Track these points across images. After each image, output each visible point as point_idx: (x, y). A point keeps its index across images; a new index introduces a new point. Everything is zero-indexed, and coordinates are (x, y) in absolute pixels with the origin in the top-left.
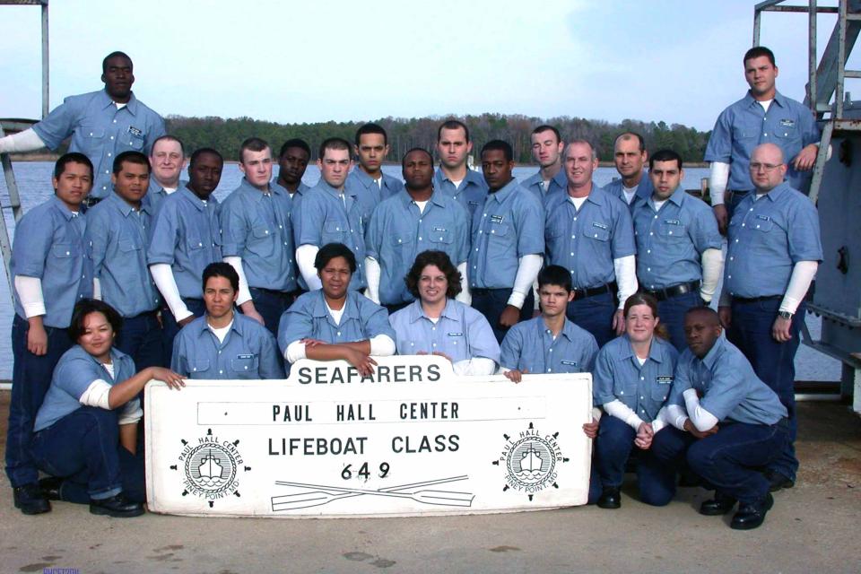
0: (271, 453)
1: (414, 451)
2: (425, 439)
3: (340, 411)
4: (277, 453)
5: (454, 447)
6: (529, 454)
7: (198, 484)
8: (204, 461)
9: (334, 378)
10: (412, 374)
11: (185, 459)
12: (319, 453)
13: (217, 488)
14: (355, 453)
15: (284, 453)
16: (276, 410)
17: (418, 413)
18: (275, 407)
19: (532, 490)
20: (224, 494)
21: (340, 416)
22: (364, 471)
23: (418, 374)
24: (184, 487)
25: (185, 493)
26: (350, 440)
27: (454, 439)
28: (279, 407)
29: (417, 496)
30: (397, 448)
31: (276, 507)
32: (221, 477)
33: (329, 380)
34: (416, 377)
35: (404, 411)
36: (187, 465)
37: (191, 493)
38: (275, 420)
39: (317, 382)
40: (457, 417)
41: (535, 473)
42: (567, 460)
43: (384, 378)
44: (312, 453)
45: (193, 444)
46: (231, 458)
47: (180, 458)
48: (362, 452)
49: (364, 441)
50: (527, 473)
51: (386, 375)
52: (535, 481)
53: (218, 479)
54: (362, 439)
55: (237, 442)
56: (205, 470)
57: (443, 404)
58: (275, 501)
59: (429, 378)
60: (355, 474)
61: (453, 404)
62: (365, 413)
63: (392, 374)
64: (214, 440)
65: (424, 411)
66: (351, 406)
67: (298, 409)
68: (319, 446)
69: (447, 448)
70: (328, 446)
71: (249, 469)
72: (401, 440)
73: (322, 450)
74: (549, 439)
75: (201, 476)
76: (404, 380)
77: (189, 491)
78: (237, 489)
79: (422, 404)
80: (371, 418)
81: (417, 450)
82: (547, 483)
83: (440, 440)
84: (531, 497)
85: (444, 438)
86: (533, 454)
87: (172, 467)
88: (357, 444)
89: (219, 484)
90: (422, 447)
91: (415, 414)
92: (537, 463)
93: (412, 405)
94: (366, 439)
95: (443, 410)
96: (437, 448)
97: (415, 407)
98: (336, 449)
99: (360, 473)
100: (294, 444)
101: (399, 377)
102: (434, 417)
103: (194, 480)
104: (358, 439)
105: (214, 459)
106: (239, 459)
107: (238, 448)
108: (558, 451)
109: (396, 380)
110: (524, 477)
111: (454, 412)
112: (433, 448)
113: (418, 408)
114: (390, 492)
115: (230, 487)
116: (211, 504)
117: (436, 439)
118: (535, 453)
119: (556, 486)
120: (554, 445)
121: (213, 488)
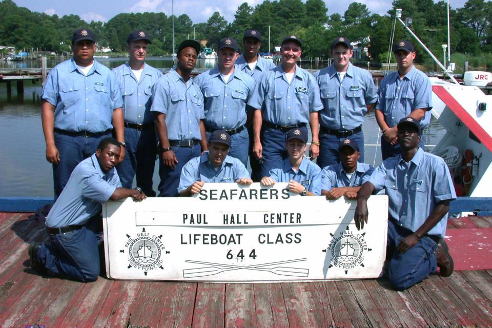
0: (182, 243)
1: (273, 243)
2: (279, 235)
3: (226, 218)
4: (186, 243)
5: (298, 241)
6: (346, 246)
7: (137, 261)
8: (140, 247)
9: (222, 197)
10: (271, 194)
11: (129, 246)
12: (212, 243)
13: (149, 264)
14: (235, 243)
15: (190, 243)
16: (185, 217)
17: (275, 220)
18: (184, 215)
19: (347, 268)
20: (153, 267)
21: (226, 221)
22: (240, 255)
23: (276, 194)
24: (128, 263)
25: (129, 267)
26: (232, 236)
27: (298, 236)
28: (186, 215)
29: (274, 270)
30: (262, 241)
31: (185, 276)
32: (151, 257)
33: (219, 198)
34: (274, 197)
35: (267, 218)
36: (130, 249)
37: (133, 267)
38: (184, 223)
39: (211, 199)
40: (300, 222)
41: (349, 257)
42: (370, 250)
43: (253, 197)
44: (208, 243)
45: (134, 237)
46: (157, 246)
47: (126, 246)
48: (239, 243)
49: (241, 236)
50: (344, 257)
51: (255, 195)
52: (349, 262)
53: (149, 258)
54: (239, 235)
55: (161, 236)
56: (141, 253)
57: (291, 214)
58: (185, 272)
59: (283, 197)
60: (235, 256)
61: (298, 214)
62: (241, 220)
63: (259, 195)
64: (147, 234)
65: (279, 218)
66: (232, 215)
67: (199, 217)
68: (212, 239)
69: (293, 241)
70: (218, 239)
71: (169, 252)
72: (264, 236)
73: (214, 241)
74: (359, 236)
75: (139, 257)
76: (267, 198)
77: (132, 265)
78: (161, 264)
79: (278, 214)
80: (245, 223)
81: (274, 242)
82: (357, 264)
83: (289, 236)
84: (346, 272)
85: (292, 235)
86: (349, 246)
87: (121, 251)
88: (236, 238)
89: (150, 261)
90: (277, 241)
91: (273, 220)
92: (351, 251)
93: (272, 215)
94: (242, 235)
95: (291, 218)
96: (287, 241)
97: (273, 216)
98: (223, 241)
99: (238, 256)
100: (197, 237)
101: (263, 196)
102: (285, 222)
103: (135, 259)
104: (237, 235)
105: (147, 246)
106: (162, 246)
107: (162, 239)
108: (365, 244)
109: (261, 198)
110: (342, 260)
111: (298, 219)
112: (284, 241)
113: (275, 217)
114: (257, 268)
115: (157, 263)
116: (146, 274)
117: (287, 235)
118: (350, 245)
119: (363, 265)
120: (363, 240)
121: (147, 264)
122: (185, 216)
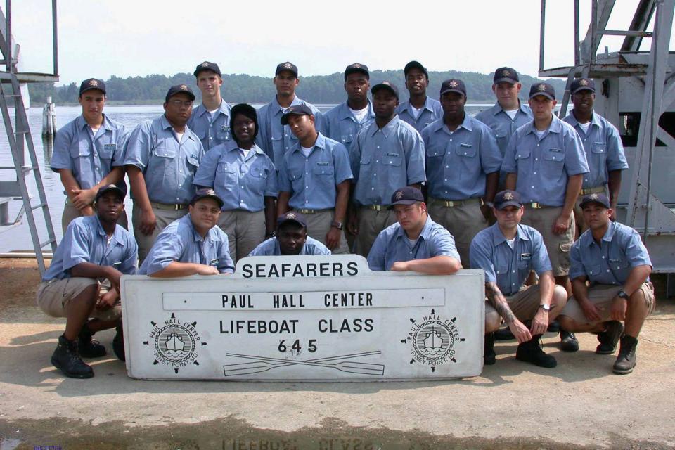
0: (222, 332)
1: (337, 331)
2: (345, 321)
3: (276, 300)
4: (227, 332)
5: (369, 328)
6: (431, 335)
7: (165, 355)
8: (169, 338)
9: (271, 273)
10: (334, 270)
11: (154, 336)
12: (260, 332)
13: (181, 358)
14: (289, 332)
15: (232, 332)
17: (339, 302)
18: (223, 296)
20: (186, 363)
21: (276, 304)
22: (296, 346)
23: (340, 270)
24: (154, 358)
25: (156, 362)
26: (284, 322)
27: (369, 322)
28: (227, 297)
29: (339, 366)
30: (323, 329)
31: (227, 373)
32: (183, 350)
33: (267, 275)
34: (338, 273)
35: (328, 300)
36: (156, 341)
37: (160, 363)
38: (224, 306)
39: (258, 276)
40: (371, 304)
41: (437, 349)
42: (464, 340)
43: (311, 273)
44: (255, 332)
45: (161, 325)
46: (191, 335)
47: (151, 336)
48: (294, 332)
49: (296, 323)
50: (430, 349)
51: (314, 270)
52: (436, 356)
53: (181, 352)
55: (195, 323)
56: (170, 345)
58: (226, 368)
59: (349, 273)
60: (289, 349)
61: (368, 294)
62: (296, 302)
63: (318, 270)
64: (177, 321)
65: (344, 300)
66: (285, 296)
67: (242, 299)
68: (260, 327)
69: (363, 329)
70: (267, 326)
72: (326, 322)
73: (262, 329)
74: (448, 323)
75: (167, 349)
76: (328, 275)
77: (158, 361)
78: (196, 359)
79: (342, 295)
80: (301, 306)
82: (447, 358)
83: (358, 322)
84: (433, 369)
85: (361, 321)
87: (145, 343)
88: (290, 325)
89: (182, 355)
90: (343, 328)
91: (336, 302)
92: (438, 342)
95: (360, 299)
96: (355, 329)
97: (336, 297)
98: (273, 329)
99: (293, 348)
100: (240, 324)
101: (324, 272)
102: (352, 305)
103: (162, 352)
105: (178, 337)
106: (197, 336)
107: (196, 328)
108: (456, 333)
110: (427, 353)
115: (191, 358)
116: (176, 371)
117: (355, 322)
118: (436, 334)
119: (454, 360)
120: (453, 327)
121: (177, 359)
122: (225, 298)
